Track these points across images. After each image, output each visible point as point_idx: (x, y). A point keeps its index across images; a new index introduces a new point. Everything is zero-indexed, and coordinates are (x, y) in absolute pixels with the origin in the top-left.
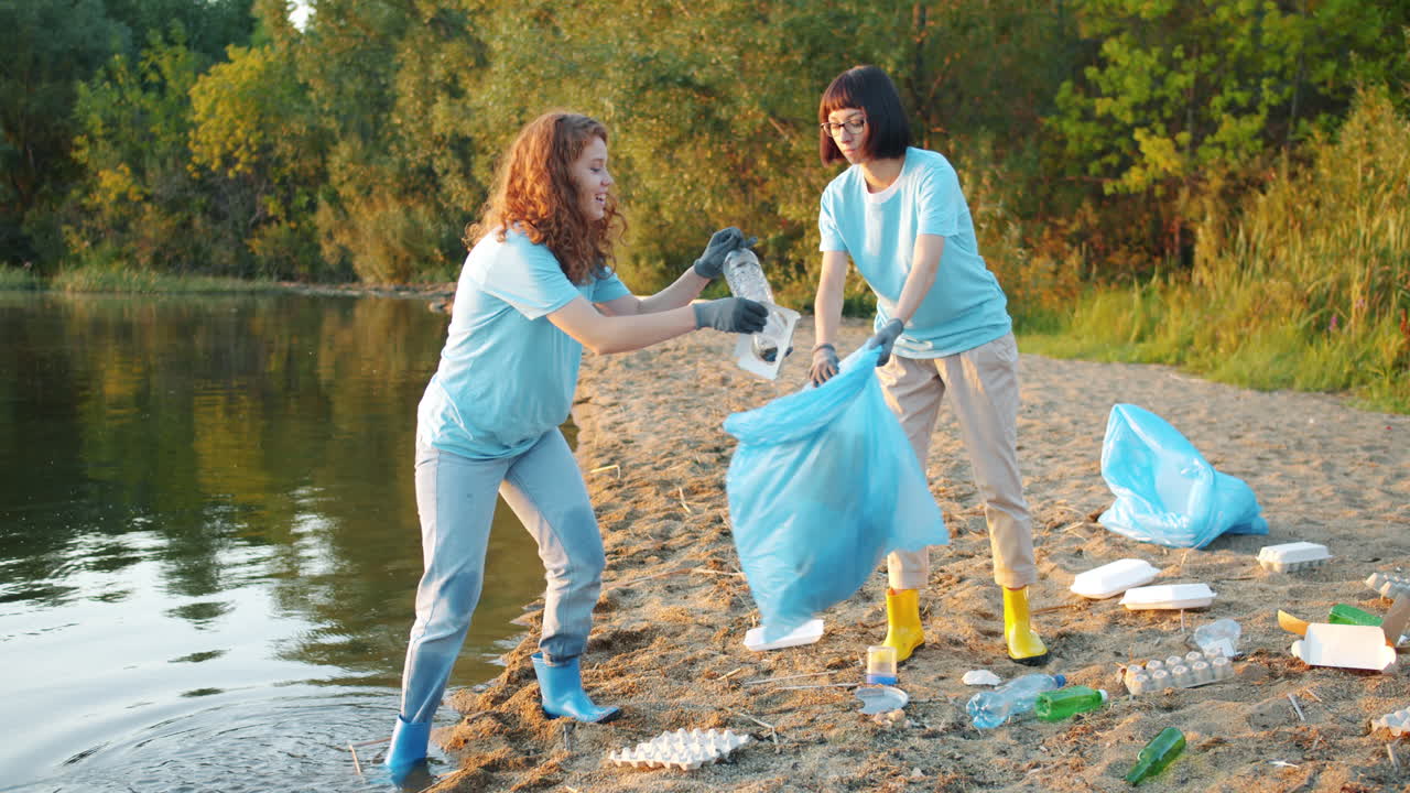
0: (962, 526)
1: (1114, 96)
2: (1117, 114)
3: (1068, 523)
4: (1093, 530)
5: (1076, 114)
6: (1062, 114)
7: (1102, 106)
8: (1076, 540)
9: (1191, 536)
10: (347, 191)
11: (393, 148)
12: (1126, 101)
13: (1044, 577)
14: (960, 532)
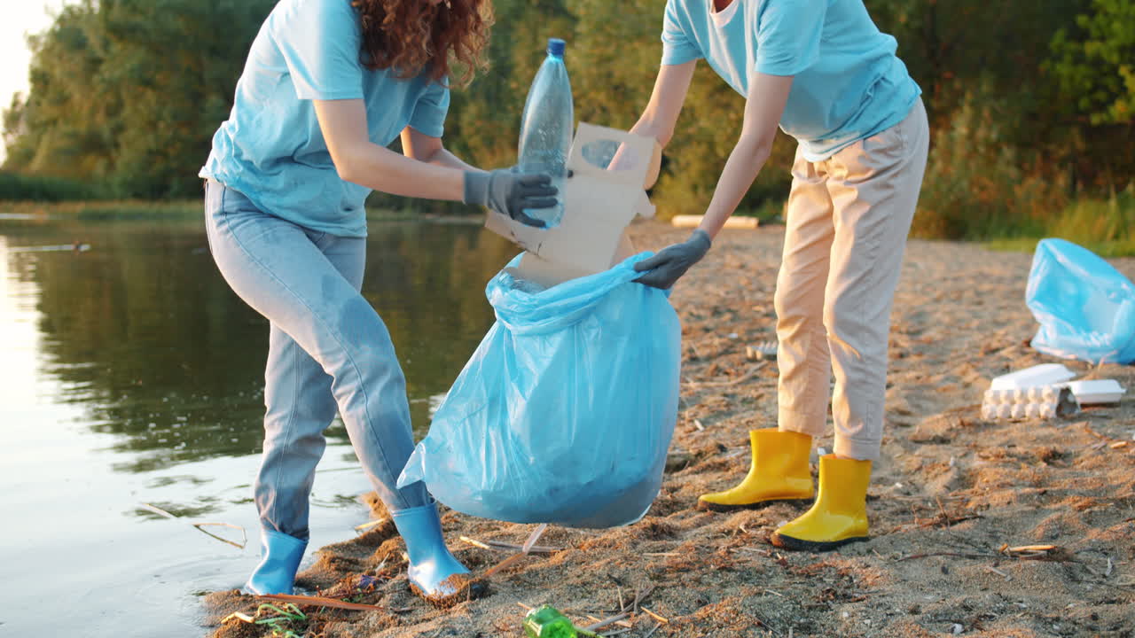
0: (903, 351)
1: (1103, 39)
2: (1105, 56)
3: (1003, 348)
4: (1024, 354)
5: (1068, 58)
6: (1058, 58)
7: (1091, 48)
8: (1008, 359)
9: (1114, 353)
10: (474, 141)
11: (510, 107)
12: (1113, 43)
13: (967, 385)
14: (901, 356)
